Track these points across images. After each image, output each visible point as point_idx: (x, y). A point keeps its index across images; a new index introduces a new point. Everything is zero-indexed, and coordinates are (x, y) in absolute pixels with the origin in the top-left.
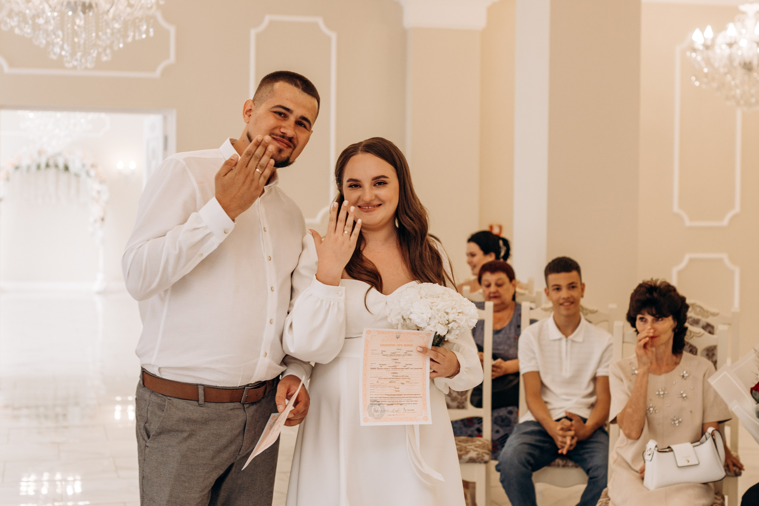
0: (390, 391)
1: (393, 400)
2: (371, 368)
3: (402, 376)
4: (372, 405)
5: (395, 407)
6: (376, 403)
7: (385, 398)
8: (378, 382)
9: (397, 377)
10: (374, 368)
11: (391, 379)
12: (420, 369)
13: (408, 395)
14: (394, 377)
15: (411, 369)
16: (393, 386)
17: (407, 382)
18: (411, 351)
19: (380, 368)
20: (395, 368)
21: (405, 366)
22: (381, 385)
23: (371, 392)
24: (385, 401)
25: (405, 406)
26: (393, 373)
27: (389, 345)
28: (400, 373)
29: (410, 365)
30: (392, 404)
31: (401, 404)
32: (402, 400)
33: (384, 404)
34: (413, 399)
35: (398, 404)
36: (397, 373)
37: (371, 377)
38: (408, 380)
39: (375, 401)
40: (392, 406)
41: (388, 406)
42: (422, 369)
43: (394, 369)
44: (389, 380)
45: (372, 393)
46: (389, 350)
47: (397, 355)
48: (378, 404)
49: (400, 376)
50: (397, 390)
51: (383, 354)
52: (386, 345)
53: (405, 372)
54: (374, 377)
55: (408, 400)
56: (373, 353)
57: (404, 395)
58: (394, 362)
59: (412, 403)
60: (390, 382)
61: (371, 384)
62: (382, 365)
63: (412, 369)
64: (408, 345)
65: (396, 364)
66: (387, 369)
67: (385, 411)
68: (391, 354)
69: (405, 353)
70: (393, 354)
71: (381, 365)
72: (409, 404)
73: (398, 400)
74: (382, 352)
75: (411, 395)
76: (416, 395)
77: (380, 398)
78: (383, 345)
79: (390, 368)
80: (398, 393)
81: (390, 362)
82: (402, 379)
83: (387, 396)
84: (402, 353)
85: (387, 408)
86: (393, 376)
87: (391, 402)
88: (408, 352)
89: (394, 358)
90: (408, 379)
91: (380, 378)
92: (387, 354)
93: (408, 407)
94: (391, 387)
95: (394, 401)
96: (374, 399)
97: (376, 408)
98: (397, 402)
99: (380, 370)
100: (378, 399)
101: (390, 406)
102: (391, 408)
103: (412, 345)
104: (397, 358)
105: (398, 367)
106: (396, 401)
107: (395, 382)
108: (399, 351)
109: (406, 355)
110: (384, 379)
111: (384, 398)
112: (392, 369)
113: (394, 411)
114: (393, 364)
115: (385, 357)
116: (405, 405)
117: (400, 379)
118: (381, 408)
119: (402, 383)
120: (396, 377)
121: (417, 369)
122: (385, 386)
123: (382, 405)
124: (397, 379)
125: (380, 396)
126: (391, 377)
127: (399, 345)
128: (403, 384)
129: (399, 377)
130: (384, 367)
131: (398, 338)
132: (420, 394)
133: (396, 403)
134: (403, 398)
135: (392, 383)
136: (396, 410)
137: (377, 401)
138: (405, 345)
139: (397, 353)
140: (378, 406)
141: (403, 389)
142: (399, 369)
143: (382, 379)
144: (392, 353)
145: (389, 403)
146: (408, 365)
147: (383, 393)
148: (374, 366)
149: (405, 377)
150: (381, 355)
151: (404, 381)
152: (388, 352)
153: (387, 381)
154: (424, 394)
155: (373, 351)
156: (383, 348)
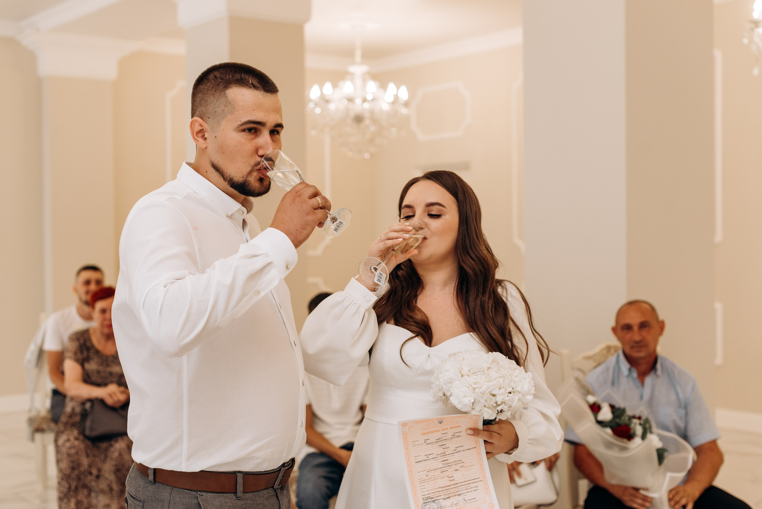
0: (443, 482)
1: (449, 492)
2: (417, 462)
3: (454, 462)
4: (426, 504)
5: (454, 500)
6: (429, 500)
7: (440, 491)
8: (427, 476)
9: (449, 465)
10: (419, 461)
11: (442, 469)
12: (473, 448)
13: (466, 481)
14: (445, 465)
15: (463, 451)
16: (445, 476)
17: (461, 467)
18: (459, 432)
19: (426, 459)
20: (444, 454)
21: (455, 450)
22: (432, 478)
23: (421, 489)
24: (440, 496)
25: (464, 496)
26: (443, 461)
27: (432, 432)
28: (451, 459)
29: (461, 447)
30: (449, 498)
31: (459, 495)
32: (460, 490)
33: (440, 499)
34: (472, 485)
35: (455, 495)
36: (447, 460)
37: (418, 472)
38: (461, 465)
39: (428, 498)
40: (449, 499)
41: (444, 500)
42: (476, 447)
43: (443, 456)
44: (440, 470)
45: (423, 490)
46: (433, 438)
47: (443, 440)
48: (433, 501)
49: (452, 462)
50: (451, 479)
51: (427, 443)
52: (428, 433)
53: (457, 457)
54: (422, 471)
55: (467, 488)
56: (414, 445)
57: (461, 482)
58: (442, 448)
59: (472, 490)
60: (441, 472)
61: (420, 480)
62: (429, 455)
63: (465, 451)
64: (454, 427)
65: (445, 450)
66: (435, 458)
67: (443, 507)
68: (436, 441)
69: (453, 435)
70: (439, 440)
71: (427, 456)
72: (469, 492)
73: (455, 491)
74: (425, 441)
75: (469, 481)
76: (474, 479)
77: (434, 493)
78: (425, 434)
79: (438, 456)
80: (453, 482)
81: (436, 450)
82: (455, 465)
83: (441, 489)
84: (449, 436)
85: (443, 503)
86: (443, 464)
87: (447, 495)
88: (456, 434)
89: (440, 444)
90: (462, 463)
91: (429, 470)
92: (431, 442)
93: (468, 496)
94: (444, 477)
95: (451, 493)
96: (426, 496)
97: (430, 506)
98: (454, 493)
99: (427, 461)
100: (431, 495)
101: (446, 500)
102: (448, 502)
103: (459, 426)
104: (444, 443)
105: (447, 453)
106: (452, 493)
107: (447, 471)
108: (445, 435)
109: (454, 437)
110: (434, 471)
111: (438, 492)
112: (441, 456)
113: (453, 505)
114: (441, 450)
115: (430, 445)
116: (464, 494)
117: (453, 466)
118: (437, 505)
119: (455, 469)
120: (447, 465)
121: (470, 449)
122: (437, 478)
123: (437, 501)
124: (448, 466)
125: (433, 491)
126: (442, 466)
127: (443, 430)
128: (457, 470)
129: (451, 464)
130: (430, 457)
131: (440, 423)
132: (480, 478)
133: (454, 495)
134: (460, 487)
135: (444, 472)
136: (455, 503)
137: (431, 497)
138: (451, 428)
139: (443, 438)
140: (433, 504)
141: (458, 477)
142: (449, 454)
143: (432, 471)
144: (437, 439)
145: (445, 497)
146: (459, 448)
147: (436, 487)
148: (420, 459)
149: (458, 462)
150: (425, 444)
151: (458, 467)
152: (433, 440)
153: (438, 472)
154: (484, 477)
155: (415, 443)
156: (426, 437)
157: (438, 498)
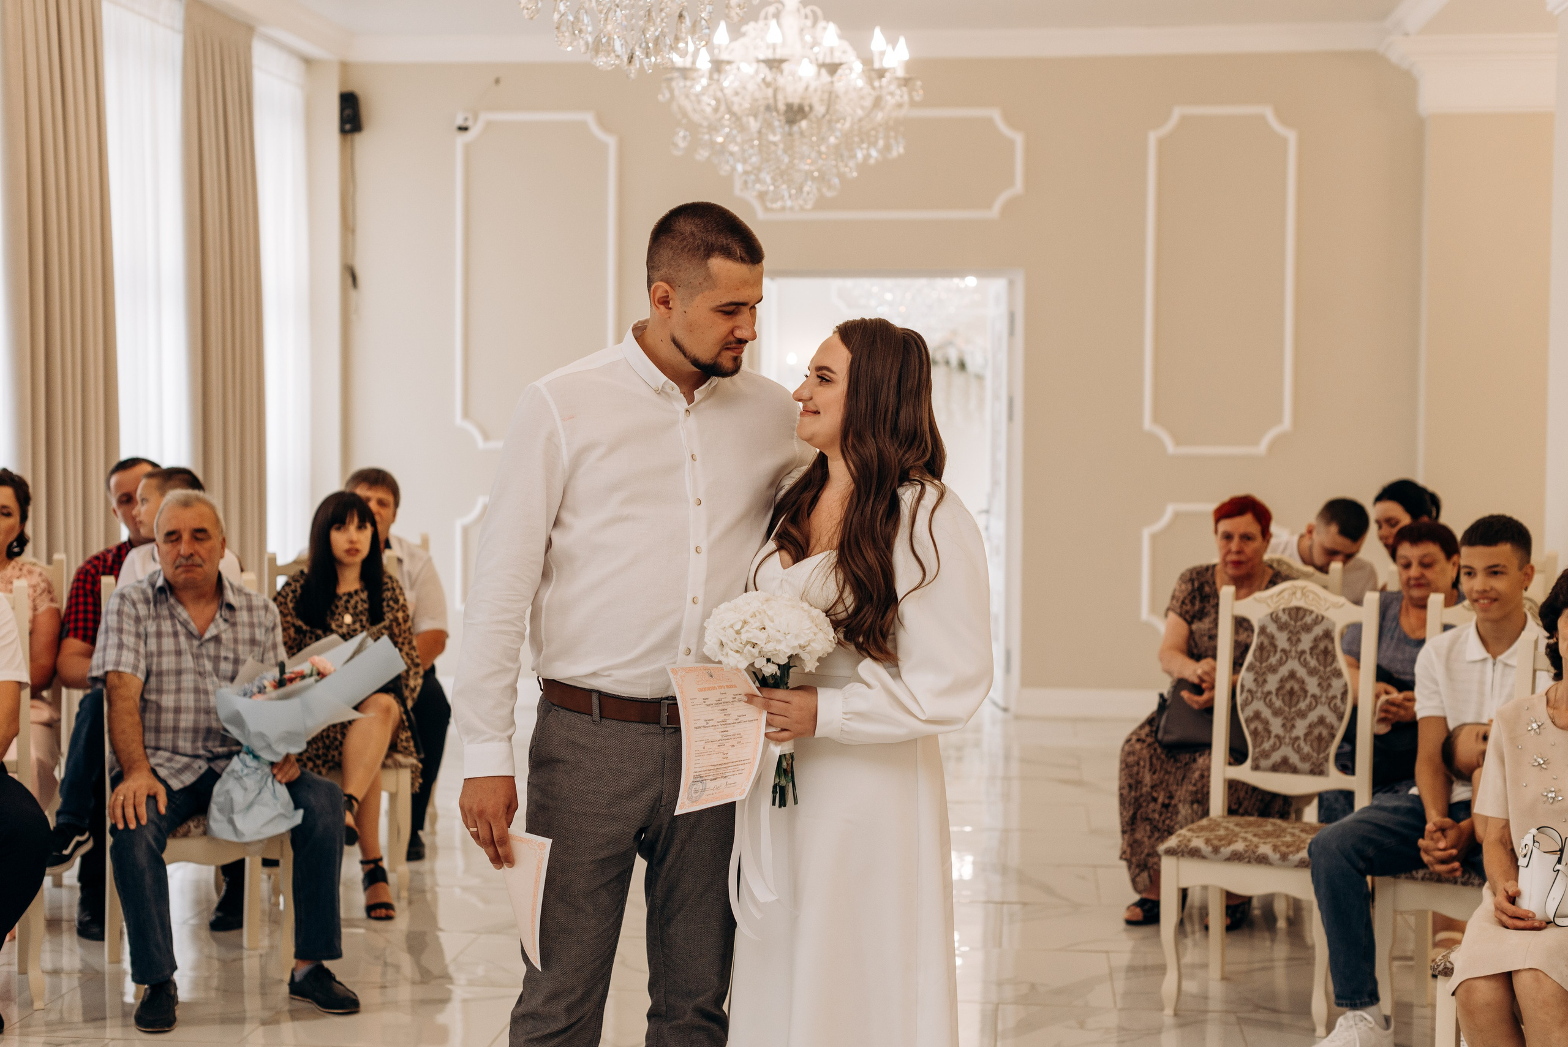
0: (716, 759)
2: (694, 728)
3: (733, 735)
4: (694, 783)
5: (718, 782)
8: (704, 748)
9: (727, 737)
10: (697, 727)
11: (720, 741)
13: (735, 761)
14: (724, 738)
16: (721, 752)
17: (738, 743)
18: (738, 695)
19: (705, 725)
20: (724, 723)
21: (737, 720)
22: (706, 752)
23: (696, 764)
26: (723, 732)
27: (709, 689)
28: (732, 730)
29: (741, 716)
30: (716, 779)
32: (728, 771)
36: (727, 731)
37: (696, 741)
38: (739, 740)
39: (697, 776)
41: (711, 781)
43: (723, 725)
44: (717, 743)
46: (713, 697)
47: (723, 703)
48: (701, 781)
49: (731, 735)
50: (725, 756)
51: (707, 703)
52: (706, 689)
53: (737, 729)
54: (700, 741)
55: (734, 770)
56: (693, 704)
57: (732, 762)
58: (723, 714)
59: (738, 772)
60: (718, 746)
61: (697, 752)
64: (729, 685)
65: (725, 717)
66: (715, 726)
67: (706, 790)
68: (715, 702)
70: (719, 702)
75: (738, 761)
78: (702, 690)
79: (718, 724)
80: (725, 761)
81: (718, 716)
82: (733, 739)
83: (713, 768)
84: (729, 698)
85: (709, 784)
86: (722, 736)
88: (734, 697)
89: (721, 708)
90: (741, 738)
91: (707, 741)
93: (732, 780)
94: (719, 753)
96: (696, 774)
97: (697, 787)
99: (706, 728)
102: (713, 784)
103: (736, 686)
105: (728, 722)
107: (724, 745)
108: (724, 696)
109: (733, 701)
110: (712, 743)
112: (721, 725)
113: (715, 789)
114: (721, 717)
116: (729, 777)
117: (731, 740)
118: (703, 786)
119: (731, 744)
121: (751, 721)
122: (713, 753)
123: (704, 781)
124: (726, 739)
125: (705, 769)
126: (720, 737)
127: (721, 687)
128: (733, 746)
129: (729, 737)
130: (711, 723)
131: (711, 677)
135: (720, 747)
136: (718, 786)
137: (701, 776)
138: (727, 687)
139: (723, 701)
140: (700, 784)
141: (732, 755)
142: (729, 724)
144: (716, 700)
147: (709, 764)
148: (699, 724)
149: (736, 736)
150: (704, 705)
151: (734, 742)
152: (712, 700)
153: (715, 746)
154: (754, 758)
155: (693, 701)
156: (705, 694)
157: (706, 778)
